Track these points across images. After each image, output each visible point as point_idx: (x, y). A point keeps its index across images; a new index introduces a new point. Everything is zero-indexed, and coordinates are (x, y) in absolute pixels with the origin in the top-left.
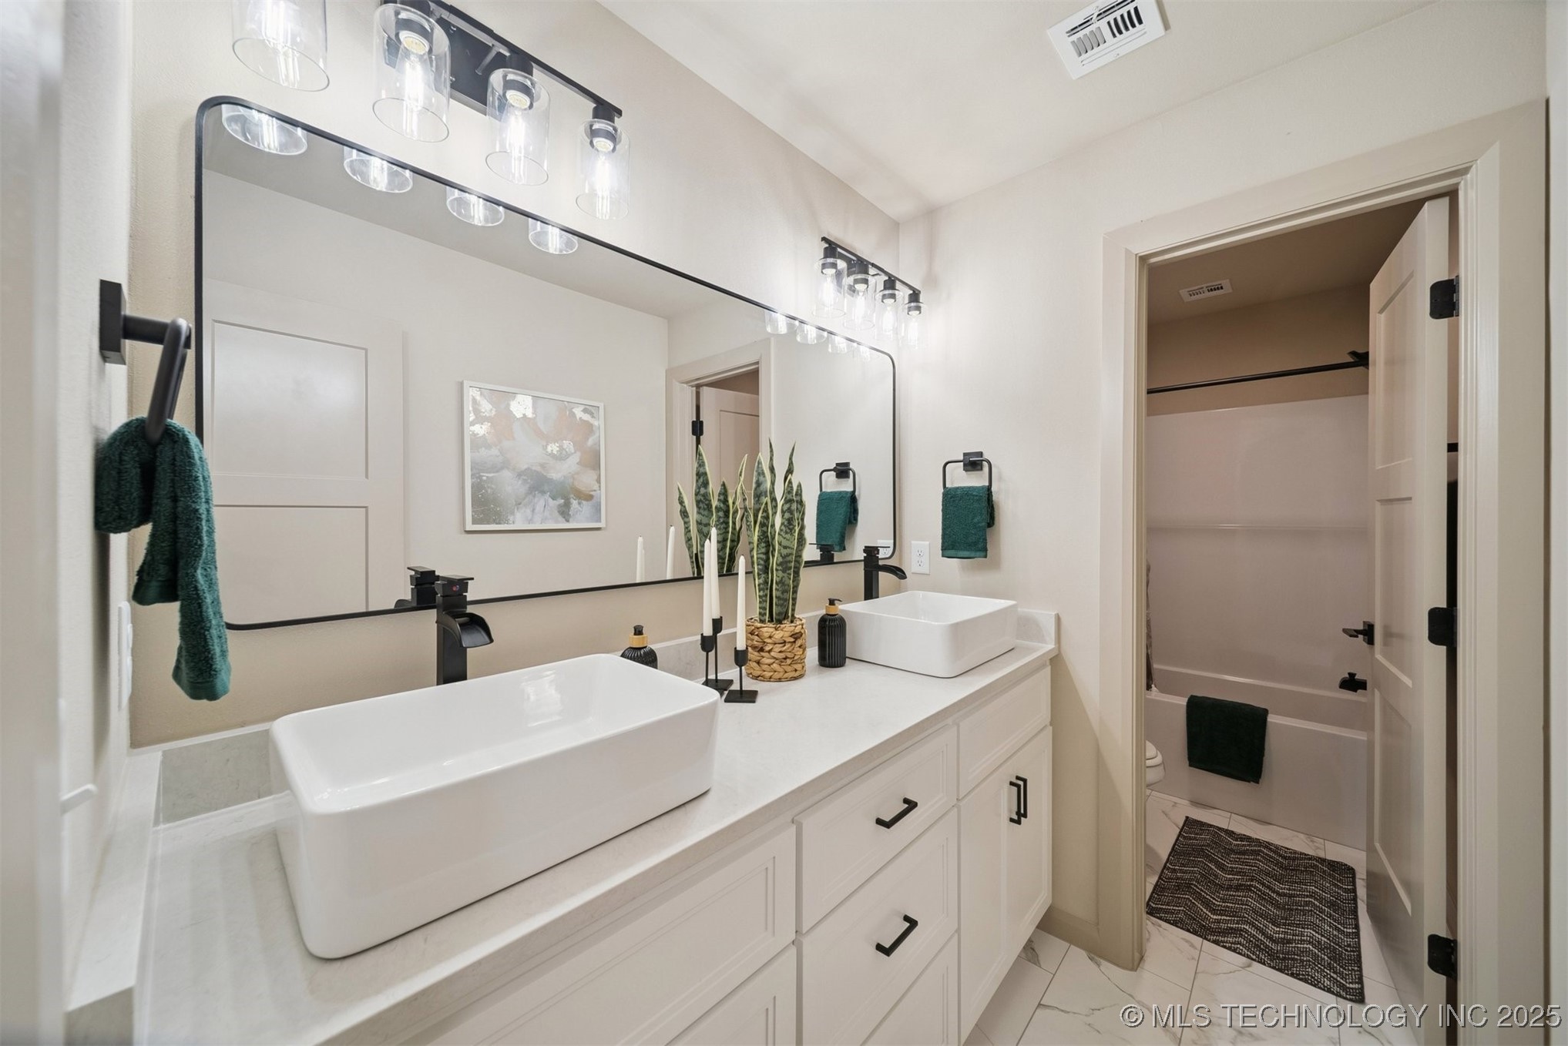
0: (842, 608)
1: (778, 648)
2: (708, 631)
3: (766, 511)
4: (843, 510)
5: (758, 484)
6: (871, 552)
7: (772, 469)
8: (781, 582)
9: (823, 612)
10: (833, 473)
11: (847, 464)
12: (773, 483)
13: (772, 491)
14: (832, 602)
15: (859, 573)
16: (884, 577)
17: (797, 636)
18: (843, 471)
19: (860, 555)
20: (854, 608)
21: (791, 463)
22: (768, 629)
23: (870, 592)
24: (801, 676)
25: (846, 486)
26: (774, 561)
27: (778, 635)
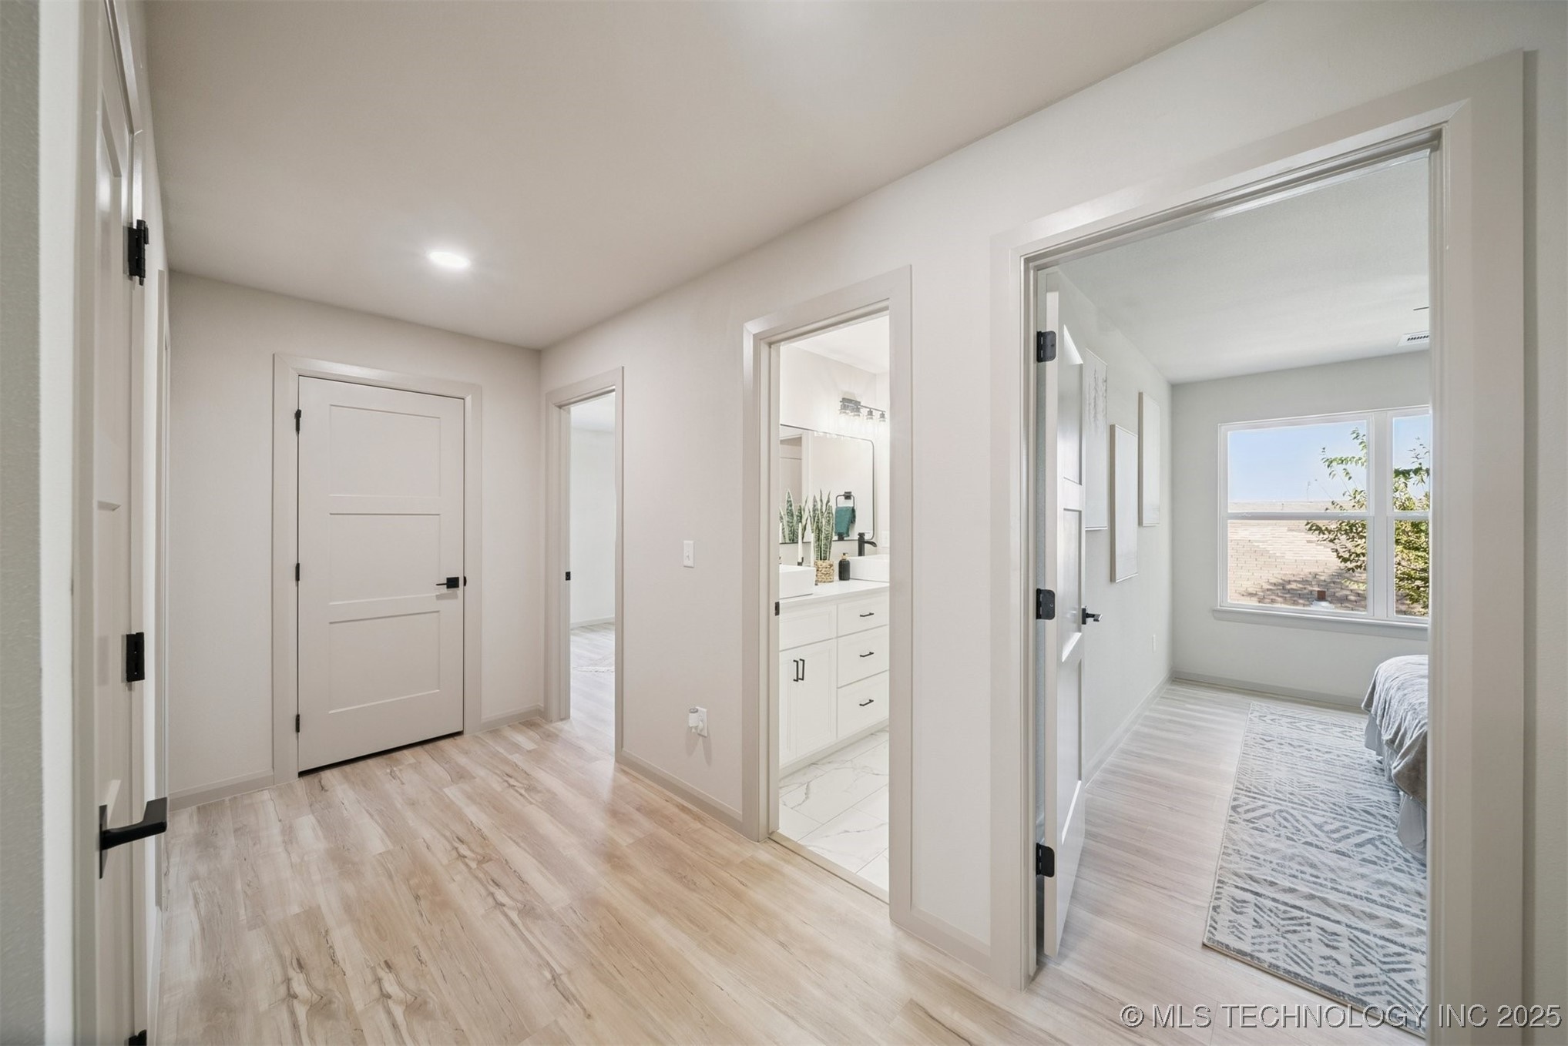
0: (848, 558)
1: (824, 569)
2: (800, 561)
3: (818, 517)
4: (848, 516)
5: (814, 506)
6: (861, 535)
7: (821, 501)
8: (825, 544)
9: (841, 559)
10: (843, 497)
11: (850, 493)
12: (822, 506)
13: (821, 509)
14: (844, 554)
15: (856, 544)
16: (867, 546)
17: (831, 566)
18: (848, 496)
19: (857, 537)
20: (854, 560)
21: (829, 498)
22: (820, 562)
23: (861, 553)
24: (832, 582)
25: (849, 504)
26: (823, 536)
27: (824, 565)
